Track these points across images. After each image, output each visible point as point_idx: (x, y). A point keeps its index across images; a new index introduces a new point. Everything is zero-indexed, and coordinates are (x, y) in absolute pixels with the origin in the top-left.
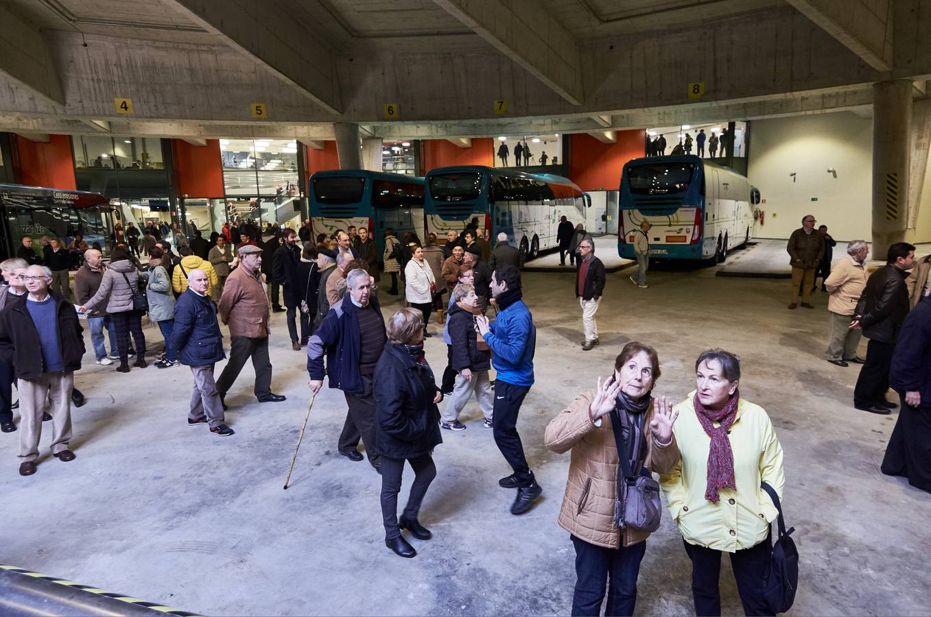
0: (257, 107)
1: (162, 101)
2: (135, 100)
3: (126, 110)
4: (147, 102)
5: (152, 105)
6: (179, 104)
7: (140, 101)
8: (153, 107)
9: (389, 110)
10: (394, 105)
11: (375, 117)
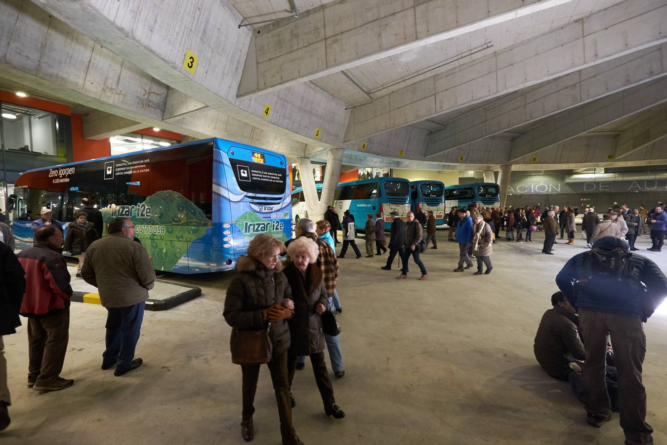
0: (318, 131)
1: (283, 114)
3: (267, 114)
4: (277, 112)
5: (279, 114)
7: (274, 111)
8: (278, 117)
9: (363, 146)
10: (366, 144)
11: (357, 148)
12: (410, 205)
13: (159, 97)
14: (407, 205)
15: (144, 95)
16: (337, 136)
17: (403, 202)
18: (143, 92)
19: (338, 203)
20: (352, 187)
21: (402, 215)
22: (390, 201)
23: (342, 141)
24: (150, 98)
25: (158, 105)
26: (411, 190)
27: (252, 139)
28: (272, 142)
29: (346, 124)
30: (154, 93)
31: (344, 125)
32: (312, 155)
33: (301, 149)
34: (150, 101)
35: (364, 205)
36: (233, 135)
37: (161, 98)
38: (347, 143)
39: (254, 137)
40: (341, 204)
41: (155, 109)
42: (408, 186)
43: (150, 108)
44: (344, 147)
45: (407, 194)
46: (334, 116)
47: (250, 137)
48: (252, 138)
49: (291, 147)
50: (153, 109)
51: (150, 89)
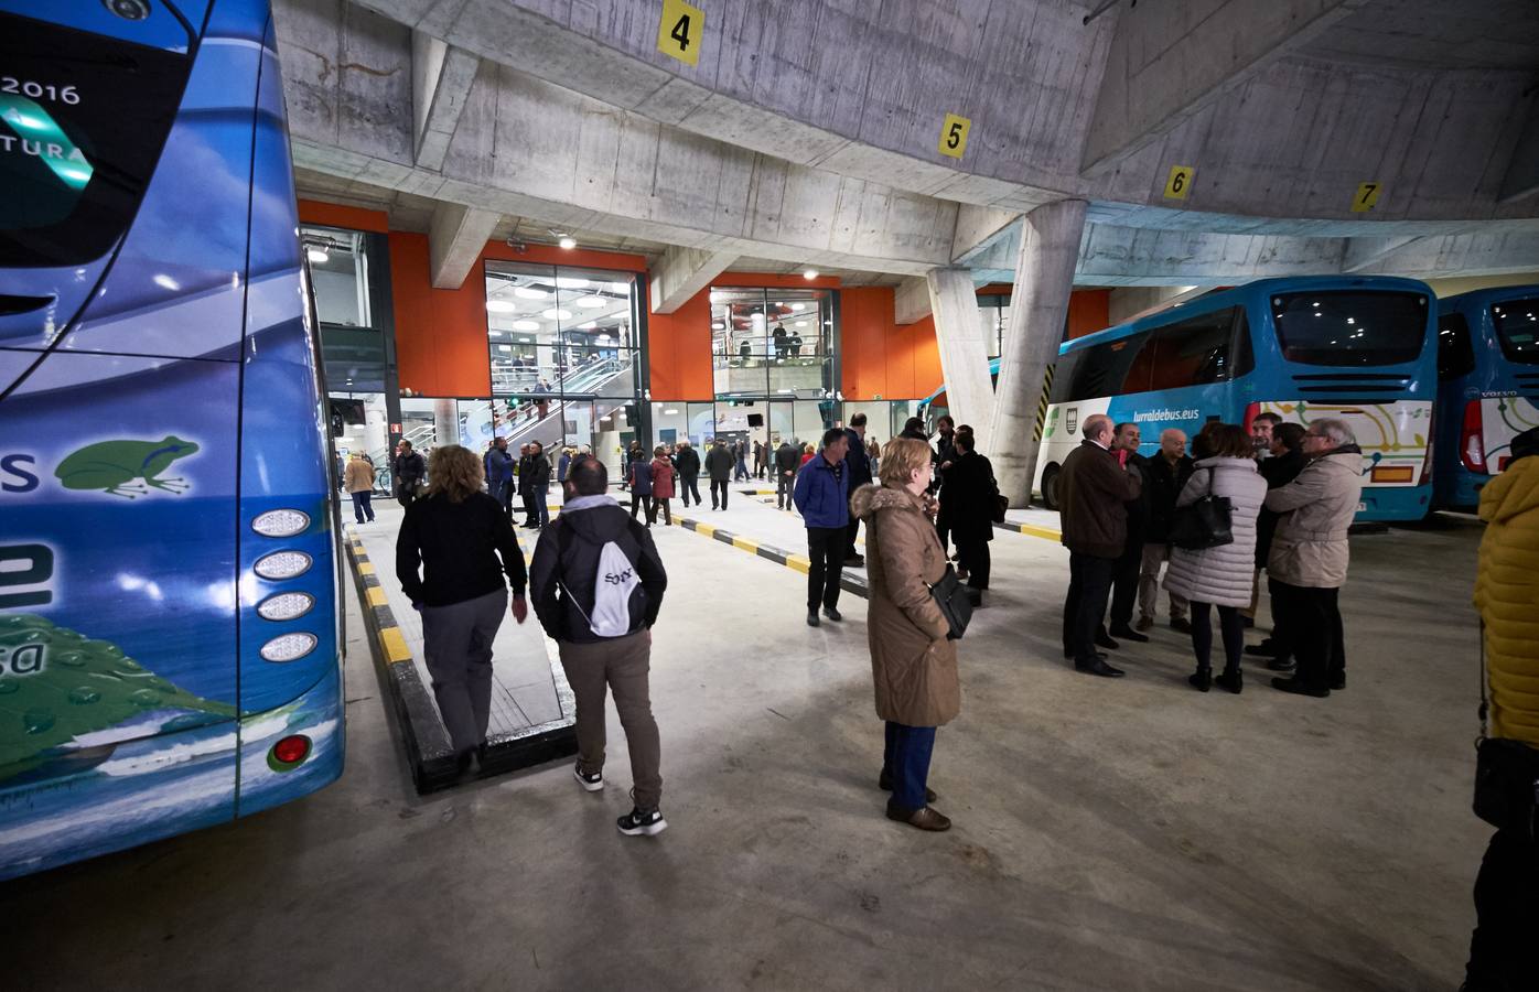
0: (955, 126)
1: (772, 50)
2: (711, 23)
3: (683, 48)
4: (739, 40)
5: (749, 51)
6: (808, 72)
7: (722, 31)
8: (747, 64)
9: (1176, 181)
10: (1189, 172)
11: (1147, 193)
12: (1427, 405)
13: (383, 82)
14: (1404, 407)
15: (322, 77)
16: (1051, 145)
17: (1386, 393)
18: (316, 65)
19: (1063, 413)
20: (1116, 348)
21: (1377, 457)
22: (1302, 389)
23: (1077, 165)
24: (350, 87)
25: (385, 111)
26: (1436, 334)
27: (754, 218)
28: (829, 222)
29: (1091, 90)
30: (362, 68)
31: (1080, 97)
32: (973, 253)
33: (938, 240)
34: (351, 98)
35: (1168, 415)
36: (685, 206)
37: (390, 84)
38: (1098, 169)
39: (759, 209)
40: (1072, 416)
41: (379, 124)
42: (1424, 310)
43: (357, 124)
44: (1085, 190)
45: (1412, 353)
46: (1029, 57)
47: (747, 210)
48: (755, 211)
49: (897, 237)
50: (369, 126)
51: (341, 54)
